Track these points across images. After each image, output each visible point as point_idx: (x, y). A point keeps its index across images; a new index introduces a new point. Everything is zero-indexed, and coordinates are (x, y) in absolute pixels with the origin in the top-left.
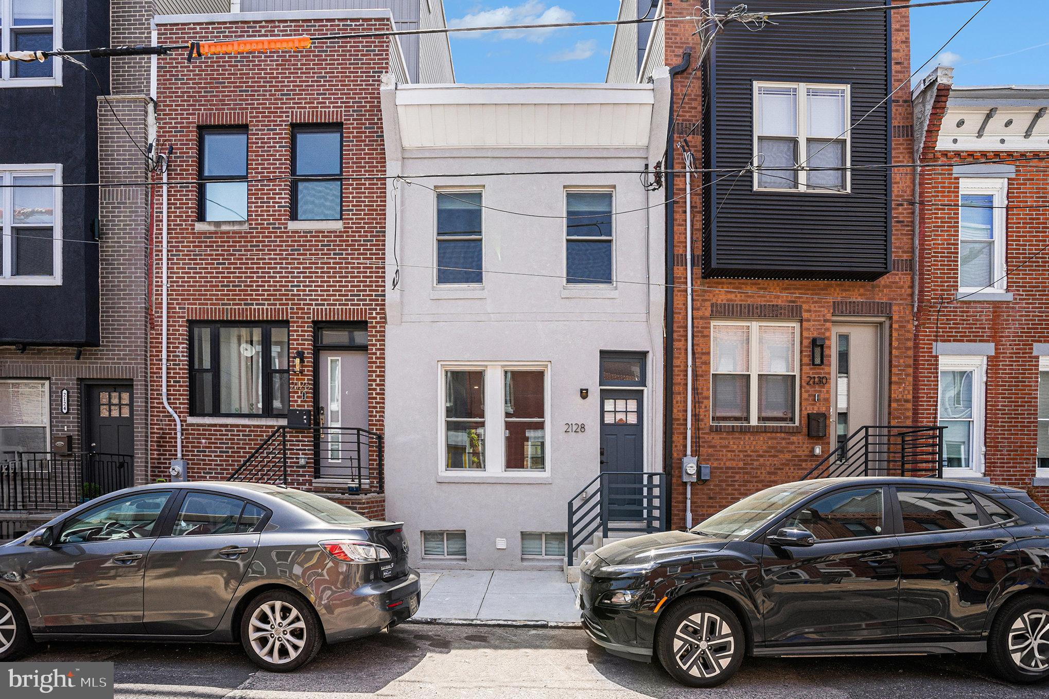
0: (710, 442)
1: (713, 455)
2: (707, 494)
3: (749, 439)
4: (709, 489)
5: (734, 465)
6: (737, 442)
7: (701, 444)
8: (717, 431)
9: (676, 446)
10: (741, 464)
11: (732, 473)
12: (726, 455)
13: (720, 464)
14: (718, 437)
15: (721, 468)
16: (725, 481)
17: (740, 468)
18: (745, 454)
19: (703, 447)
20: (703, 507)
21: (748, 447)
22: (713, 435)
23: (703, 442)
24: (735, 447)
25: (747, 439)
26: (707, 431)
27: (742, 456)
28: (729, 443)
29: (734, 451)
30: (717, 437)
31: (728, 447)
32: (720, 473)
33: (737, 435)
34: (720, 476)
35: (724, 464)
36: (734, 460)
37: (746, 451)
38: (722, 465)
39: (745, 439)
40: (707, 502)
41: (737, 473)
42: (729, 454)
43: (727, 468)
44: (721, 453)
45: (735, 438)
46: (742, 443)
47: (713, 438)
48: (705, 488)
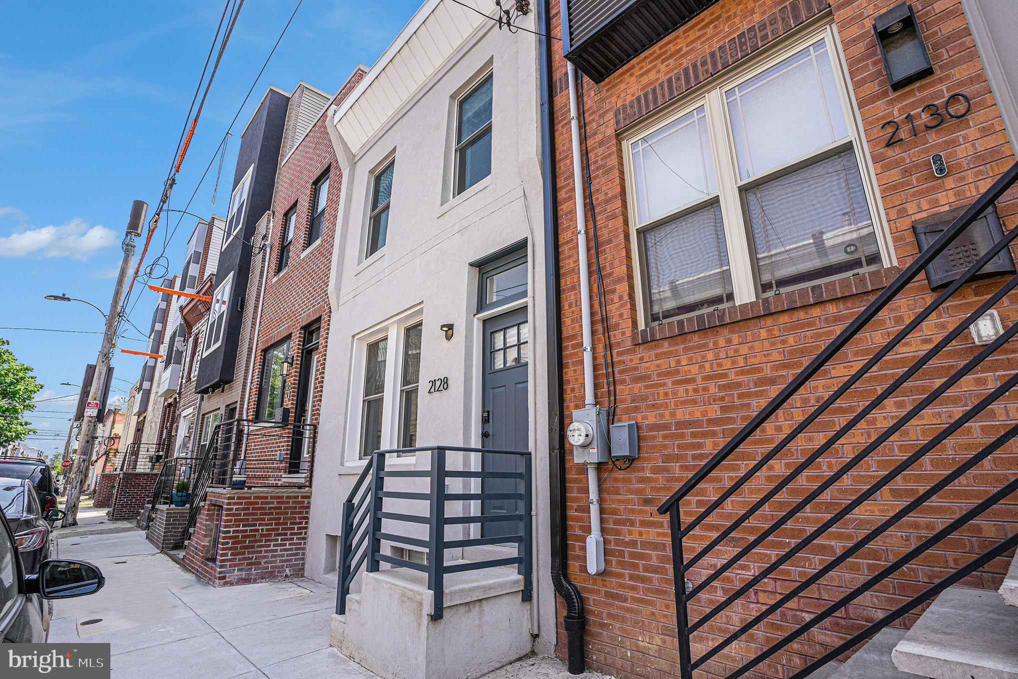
0: (636, 368)
1: (644, 398)
2: (638, 492)
3: (729, 341)
4: (643, 480)
5: (698, 415)
6: (697, 357)
7: (618, 377)
8: (645, 342)
9: (573, 390)
10: (715, 411)
11: (694, 435)
12: (675, 394)
13: (662, 416)
14: (653, 353)
15: (666, 427)
16: (679, 458)
17: (711, 421)
18: (723, 382)
19: (623, 382)
20: (632, 524)
21: (727, 364)
22: (641, 351)
23: (621, 372)
24: (695, 369)
25: (722, 342)
26: (628, 344)
27: (713, 389)
28: (678, 362)
29: (693, 380)
30: (647, 354)
31: (677, 372)
32: (665, 437)
33: (696, 340)
34: (665, 447)
35: (673, 414)
36: (694, 402)
37: (724, 376)
38: (667, 419)
39: (716, 343)
40: (641, 512)
41: (704, 435)
42: (681, 389)
43: (681, 425)
44: (661, 390)
45: (691, 349)
46: (710, 356)
47: (641, 359)
48: (633, 476)
